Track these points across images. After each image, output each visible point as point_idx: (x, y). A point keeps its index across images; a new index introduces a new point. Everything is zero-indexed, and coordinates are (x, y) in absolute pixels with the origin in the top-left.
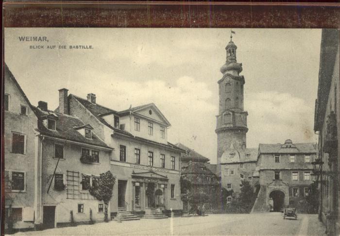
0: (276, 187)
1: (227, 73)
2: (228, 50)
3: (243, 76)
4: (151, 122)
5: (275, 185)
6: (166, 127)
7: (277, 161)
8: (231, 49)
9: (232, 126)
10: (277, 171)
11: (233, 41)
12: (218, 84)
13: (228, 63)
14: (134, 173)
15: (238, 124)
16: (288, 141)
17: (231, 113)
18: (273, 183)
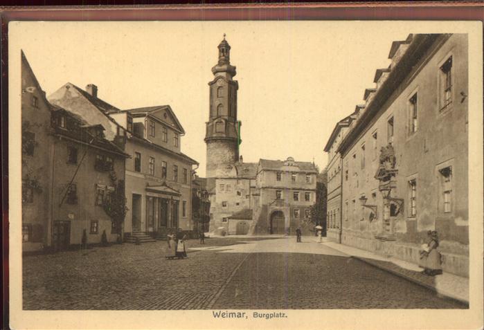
0: (277, 208)
1: (219, 74)
2: (221, 48)
3: (237, 81)
4: (166, 126)
5: (276, 205)
6: (180, 133)
7: (279, 179)
8: (225, 48)
9: (224, 136)
10: (279, 190)
11: (226, 40)
12: (209, 87)
13: (220, 64)
14: (148, 185)
15: (232, 135)
16: (291, 159)
17: (224, 121)
18: (275, 203)
